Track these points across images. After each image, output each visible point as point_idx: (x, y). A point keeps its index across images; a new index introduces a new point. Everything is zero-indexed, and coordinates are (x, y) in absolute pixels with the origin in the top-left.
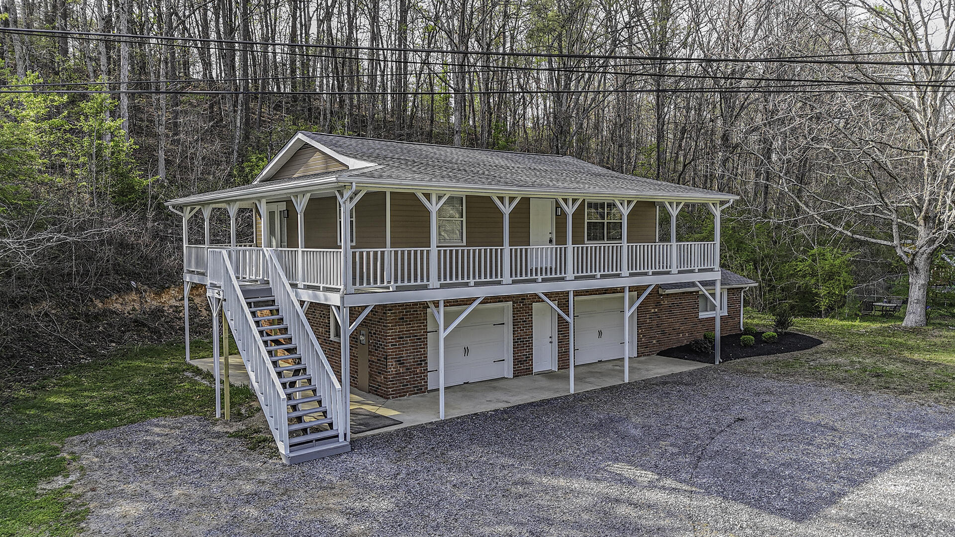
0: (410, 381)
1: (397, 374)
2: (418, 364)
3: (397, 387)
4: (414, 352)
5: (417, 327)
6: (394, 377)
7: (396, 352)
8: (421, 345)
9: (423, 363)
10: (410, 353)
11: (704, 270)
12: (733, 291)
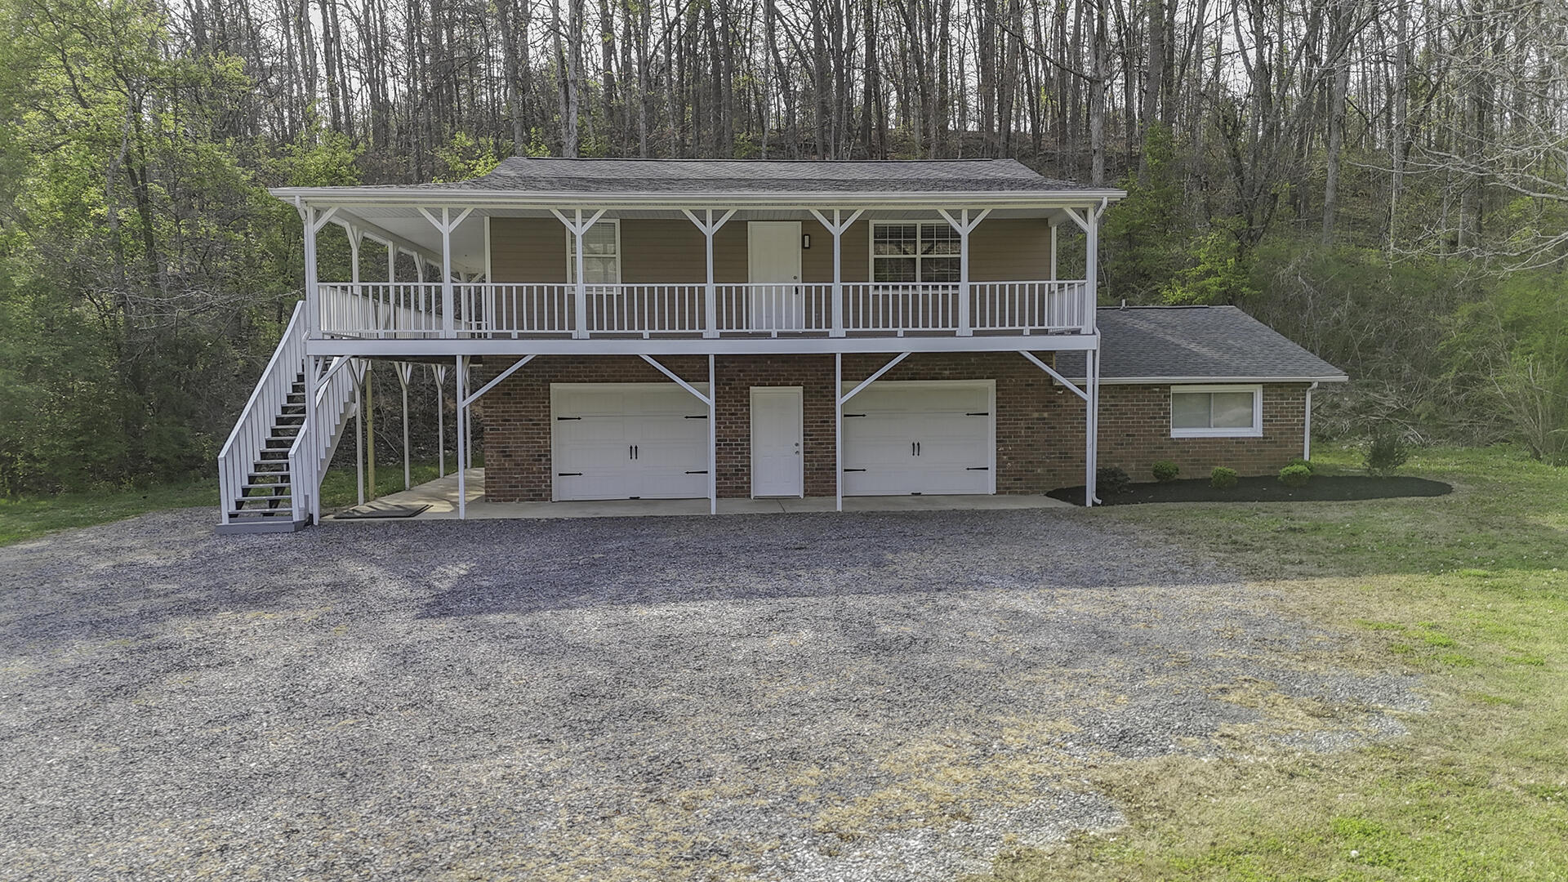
0: (521, 482)
1: (500, 469)
2: (536, 460)
3: (501, 487)
4: (528, 442)
5: (533, 407)
6: (495, 473)
7: (498, 438)
8: (539, 434)
9: (543, 459)
10: (521, 443)
11: (1045, 332)
12: (1279, 391)
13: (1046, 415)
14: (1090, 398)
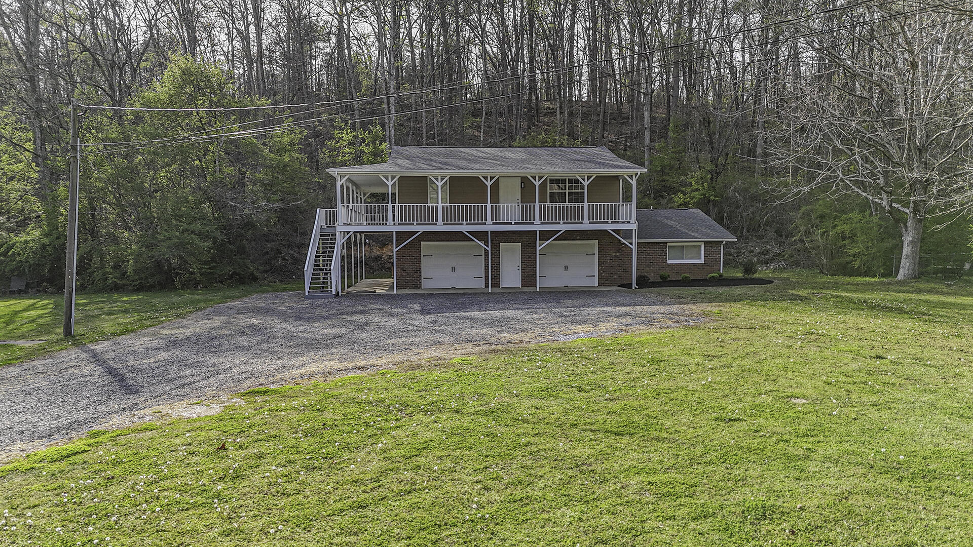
0: (409, 281)
1: (401, 276)
3: (402, 283)
5: (414, 251)
6: (399, 278)
7: (401, 264)
8: (417, 262)
11: (618, 222)
12: (711, 245)
13: (618, 254)
14: (634, 247)
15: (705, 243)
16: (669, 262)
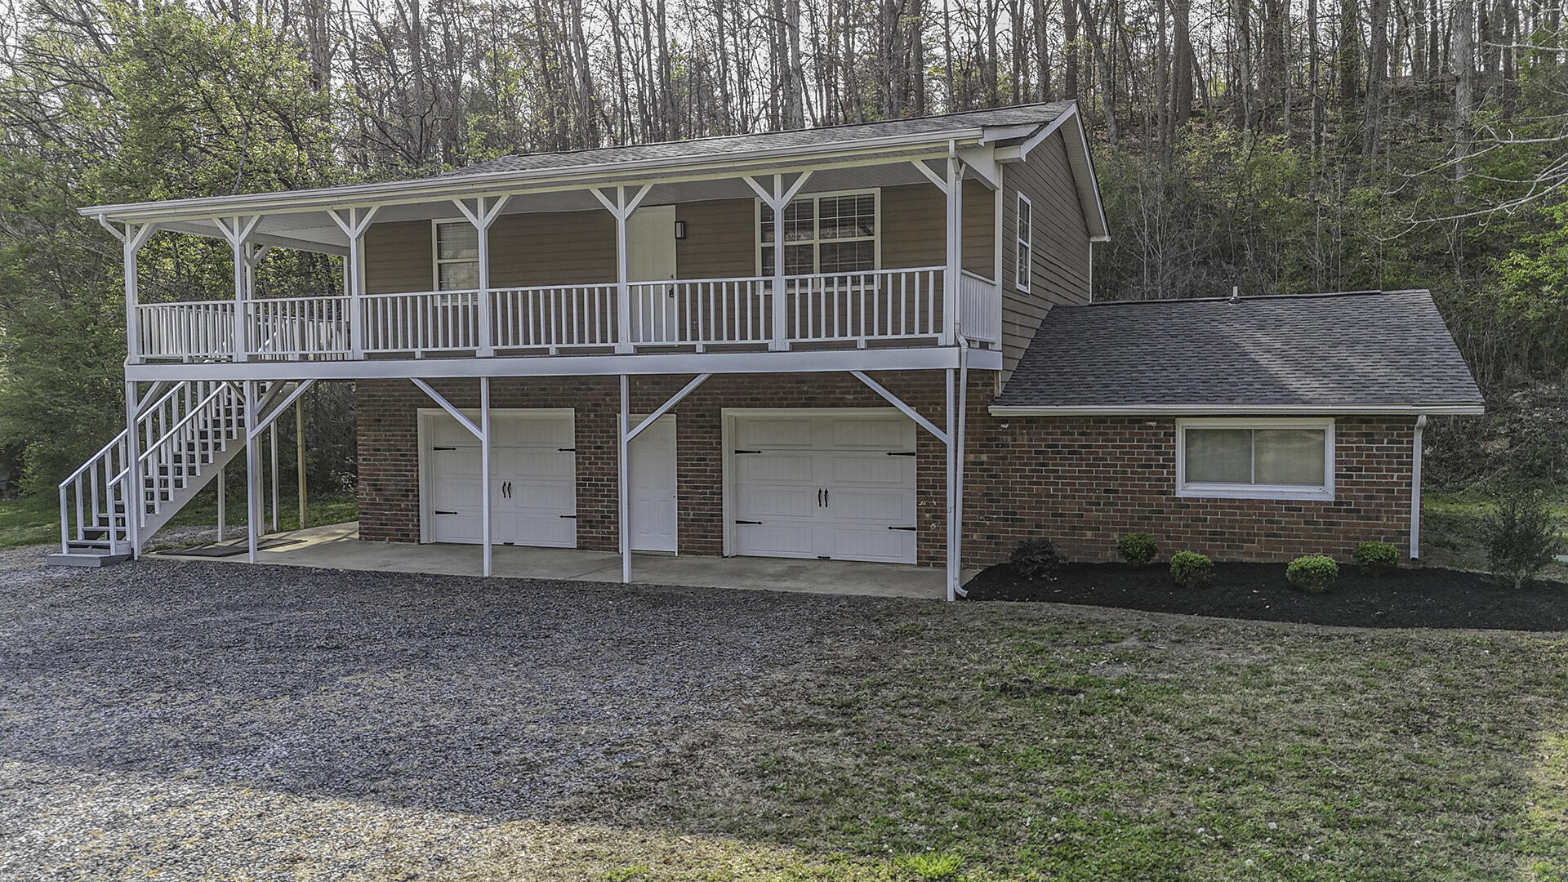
0: (390, 520)
1: (372, 504)
3: (372, 524)
4: (396, 475)
5: (402, 436)
6: (368, 509)
8: (407, 466)
9: (412, 494)
10: (391, 475)
12: (1364, 429)
14: (950, 438)
15: (1342, 420)
16: (1185, 490)
